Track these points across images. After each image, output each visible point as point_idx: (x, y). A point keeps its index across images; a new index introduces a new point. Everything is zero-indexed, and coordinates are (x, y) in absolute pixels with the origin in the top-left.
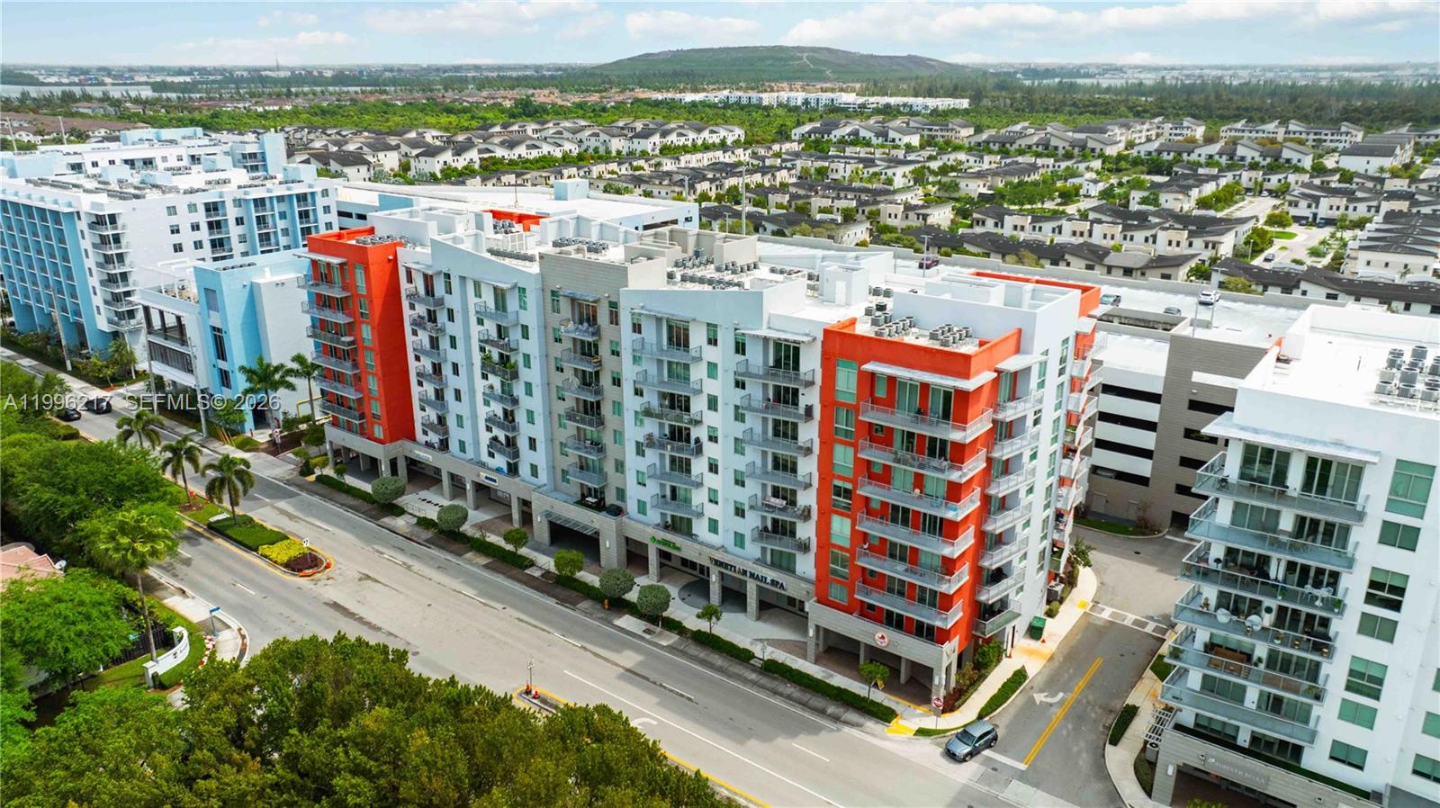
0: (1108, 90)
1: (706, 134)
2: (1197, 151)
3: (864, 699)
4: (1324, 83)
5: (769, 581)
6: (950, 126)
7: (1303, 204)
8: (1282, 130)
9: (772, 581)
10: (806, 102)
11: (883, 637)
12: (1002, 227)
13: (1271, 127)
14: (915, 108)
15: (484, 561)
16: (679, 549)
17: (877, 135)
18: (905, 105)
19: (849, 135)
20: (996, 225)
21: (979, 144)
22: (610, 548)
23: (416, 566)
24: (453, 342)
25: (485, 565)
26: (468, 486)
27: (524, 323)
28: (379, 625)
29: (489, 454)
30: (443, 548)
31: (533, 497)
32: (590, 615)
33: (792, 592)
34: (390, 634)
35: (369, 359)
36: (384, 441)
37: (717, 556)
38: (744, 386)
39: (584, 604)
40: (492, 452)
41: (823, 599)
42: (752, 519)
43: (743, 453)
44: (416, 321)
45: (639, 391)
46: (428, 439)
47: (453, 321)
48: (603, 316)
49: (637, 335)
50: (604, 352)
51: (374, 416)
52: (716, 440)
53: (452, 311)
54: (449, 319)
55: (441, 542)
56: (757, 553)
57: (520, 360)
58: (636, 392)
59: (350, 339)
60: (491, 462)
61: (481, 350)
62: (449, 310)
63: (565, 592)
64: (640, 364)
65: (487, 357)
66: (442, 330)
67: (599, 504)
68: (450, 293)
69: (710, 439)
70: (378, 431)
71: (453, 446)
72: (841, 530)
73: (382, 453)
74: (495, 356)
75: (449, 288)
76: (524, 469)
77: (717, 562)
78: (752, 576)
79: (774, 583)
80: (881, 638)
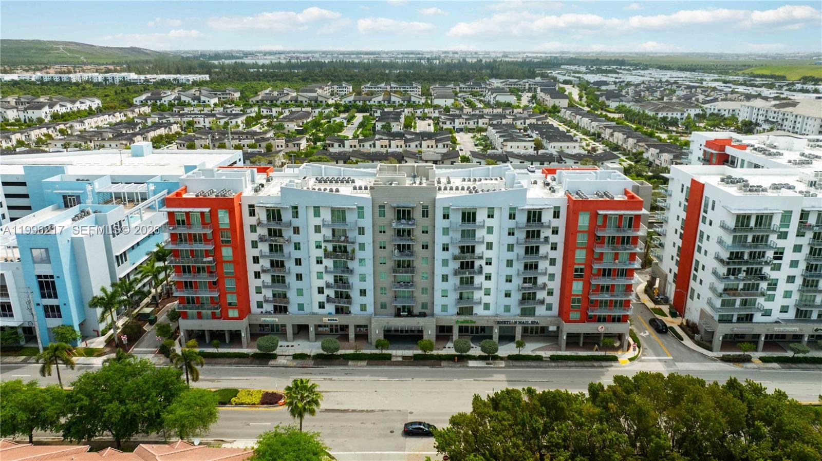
0: (263, 66)
1: (78, 104)
2: (373, 100)
3: (605, 356)
4: (366, 61)
5: (530, 322)
6: (227, 92)
7: (448, 122)
8: (388, 87)
10: (106, 79)
12: (344, 146)
13: (383, 85)
14: (181, 81)
15: (365, 363)
16: (475, 322)
17: (194, 99)
18: (175, 79)
19: (174, 100)
20: (340, 146)
21: (258, 102)
22: (430, 334)
23: (334, 378)
24: (297, 247)
25: (367, 364)
26: (311, 329)
27: (361, 226)
28: (369, 409)
29: (320, 307)
30: (331, 365)
31: (373, 321)
32: (454, 367)
33: (542, 324)
34: (383, 411)
35: (229, 269)
36: (240, 318)
37: (499, 319)
38: (513, 234)
39: (443, 363)
40: (321, 306)
41: (568, 321)
42: (516, 296)
43: (512, 266)
44: (262, 239)
45: (446, 248)
46: (264, 310)
47: (298, 233)
48: (417, 215)
49: (446, 220)
50: (418, 233)
51: (230, 304)
52: (490, 264)
53: (298, 228)
54: (294, 233)
55: (323, 363)
56: (519, 311)
57: (357, 247)
58: (444, 249)
59: (210, 259)
60: (321, 311)
61: (317, 247)
62: (294, 228)
63: (427, 362)
64: (448, 234)
65: (325, 250)
66: (289, 241)
67: (410, 314)
68: (297, 217)
69: (487, 264)
70: (233, 313)
71: (293, 308)
72: (577, 287)
73: (242, 325)
74: (330, 249)
75: (296, 215)
76: (355, 309)
77: (499, 322)
78: (520, 323)
79: (533, 323)
80: (601, 328)
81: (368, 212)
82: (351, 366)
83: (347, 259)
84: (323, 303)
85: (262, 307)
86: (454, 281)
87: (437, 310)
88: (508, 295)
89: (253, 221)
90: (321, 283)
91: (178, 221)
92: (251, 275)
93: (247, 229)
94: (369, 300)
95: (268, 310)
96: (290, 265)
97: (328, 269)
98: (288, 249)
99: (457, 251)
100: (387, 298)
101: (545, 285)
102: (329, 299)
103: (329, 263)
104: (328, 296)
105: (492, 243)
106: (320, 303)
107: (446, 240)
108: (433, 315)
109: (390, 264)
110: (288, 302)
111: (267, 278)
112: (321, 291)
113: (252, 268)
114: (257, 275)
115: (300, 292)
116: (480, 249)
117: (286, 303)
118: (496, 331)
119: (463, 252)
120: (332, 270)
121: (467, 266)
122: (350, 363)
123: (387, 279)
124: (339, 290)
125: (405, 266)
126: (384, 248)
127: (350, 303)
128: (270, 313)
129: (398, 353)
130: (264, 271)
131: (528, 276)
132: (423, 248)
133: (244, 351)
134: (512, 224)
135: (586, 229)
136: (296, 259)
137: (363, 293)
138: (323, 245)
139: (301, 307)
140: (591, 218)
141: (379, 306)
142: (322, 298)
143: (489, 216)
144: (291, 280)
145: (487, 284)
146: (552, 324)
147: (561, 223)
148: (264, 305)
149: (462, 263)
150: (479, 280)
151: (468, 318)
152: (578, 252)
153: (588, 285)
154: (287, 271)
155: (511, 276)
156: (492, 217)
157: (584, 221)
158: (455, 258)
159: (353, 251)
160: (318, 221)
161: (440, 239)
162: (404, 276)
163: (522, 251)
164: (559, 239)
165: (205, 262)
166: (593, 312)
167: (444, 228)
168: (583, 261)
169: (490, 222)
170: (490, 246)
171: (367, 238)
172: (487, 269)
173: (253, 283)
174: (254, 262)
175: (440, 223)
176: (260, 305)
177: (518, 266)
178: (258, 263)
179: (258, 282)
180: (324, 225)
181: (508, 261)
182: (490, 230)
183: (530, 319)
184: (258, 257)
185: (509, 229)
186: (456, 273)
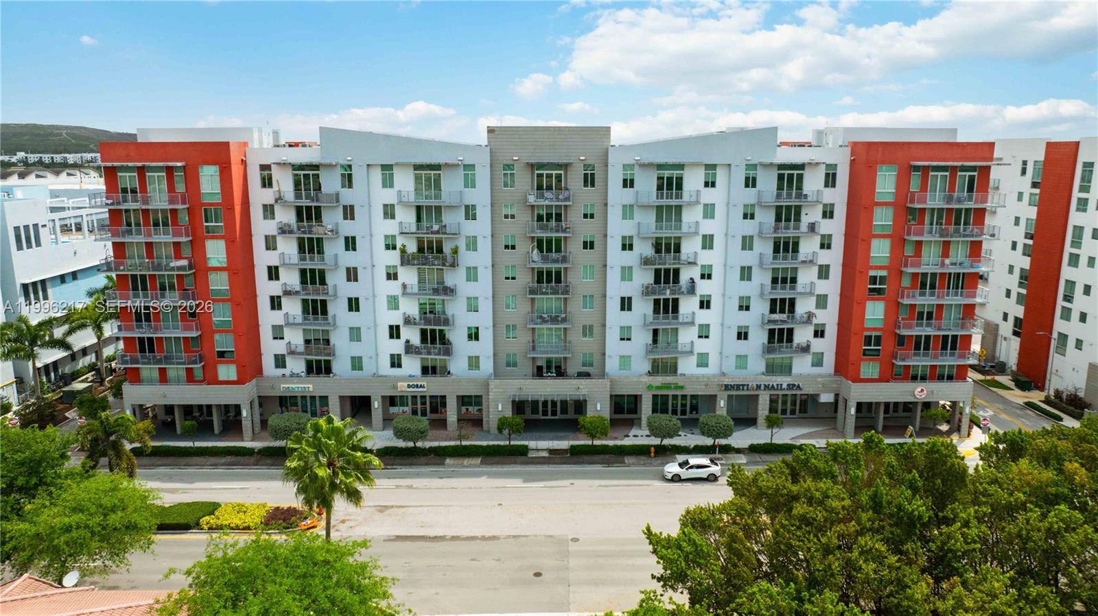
5: (785, 386)
9: (788, 385)
11: (922, 390)
16: (682, 387)
22: (602, 410)
23: (416, 484)
24: (351, 244)
25: (482, 463)
26: (376, 404)
27: (469, 203)
28: (487, 535)
29: (393, 365)
30: (411, 465)
31: (491, 387)
32: (650, 464)
33: (808, 390)
34: (515, 537)
35: (219, 283)
36: (240, 382)
37: (727, 381)
38: (752, 217)
39: (628, 460)
40: (396, 362)
41: (857, 379)
42: (758, 338)
43: (749, 279)
44: (284, 230)
45: (627, 246)
46: (287, 371)
47: (353, 218)
48: (575, 181)
49: (628, 190)
50: (574, 218)
51: (222, 354)
52: (709, 277)
53: (352, 207)
54: (345, 218)
55: (397, 461)
56: (762, 367)
57: (462, 244)
58: (624, 248)
59: (184, 263)
60: (396, 371)
61: (387, 247)
62: (345, 207)
63: (596, 458)
64: (632, 218)
65: (403, 251)
66: (335, 232)
67: (561, 373)
68: (350, 186)
69: (703, 277)
70: (227, 371)
71: (341, 366)
72: (875, 312)
73: (242, 396)
74: (412, 248)
75: (348, 180)
76: (458, 365)
77: (727, 387)
78: (767, 387)
79: (791, 387)
80: (920, 392)
81: (483, 176)
82: (449, 466)
83: (444, 265)
84: (399, 356)
85: (284, 366)
86: (643, 308)
87: (612, 365)
88: (742, 335)
89: (268, 196)
90: (396, 318)
91: (125, 191)
92: (263, 304)
93: (256, 213)
94: (484, 348)
95: (295, 371)
96: (337, 280)
97: (409, 290)
98: (334, 248)
99: (649, 251)
100: (518, 344)
101: (810, 316)
102: (409, 348)
103: (409, 276)
104: (408, 341)
105: (712, 236)
106: (392, 356)
107: (628, 228)
108: (603, 375)
109: (525, 279)
110: (332, 353)
111: (292, 307)
112: (394, 332)
113: (265, 289)
114: (275, 303)
115: (355, 334)
116: (690, 247)
117: (329, 355)
118: (722, 403)
119: (658, 250)
120: (416, 290)
121: (666, 277)
122: (448, 461)
123: (518, 311)
124: (429, 327)
125: (549, 279)
126: (513, 247)
127: (448, 352)
128: (298, 376)
129: (540, 444)
130: (287, 293)
131: (779, 297)
132: (585, 247)
133: (247, 445)
134: (750, 195)
135: (891, 199)
136: (348, 269)
137: (474, 335)
138: (399, 242)
139: (357, 363)
140: (899, 178)
141: (503, 361)
142: (397, 346)
143: (706, 184)
144: (337, 309)
145: (703, 317)
146: (826, 389)
147: (838, 196)
148: (289, 360)
149: (657, 272)
150: (688, 306)
151: (669, 379)
152: (875, 243)
153: (894, 307)
154: (331, 292)
155: (749, 298)
156: (713, 185)
157: (886, 183)
158: (646, 262)
159: (455, 251)
160: (389, 196)
161: (618, 227)
162: (548, 302)
163: (769, 249)
164: (836, 228)
165: (173, 269)
166: (903, 360)
167: (624, 206)
168: (886, 263)
169: (709, 196)
170: (708, 242)
171: (481, 227)
172: (703, 287)
173: (268, 318)
174: (270, 278)
175: (617, 196)
176: (280, 361)
177: (762, 278)
178: (277, 278)
179: (277, 317)
180: (400, 202)
181: (743, 268)
182: (709, 211)
183: (784, 381)
184: (277, 268)
185: (746, 206)
186: (647, 291)
